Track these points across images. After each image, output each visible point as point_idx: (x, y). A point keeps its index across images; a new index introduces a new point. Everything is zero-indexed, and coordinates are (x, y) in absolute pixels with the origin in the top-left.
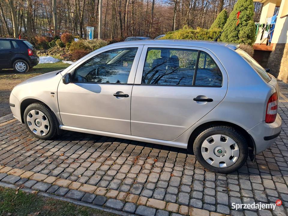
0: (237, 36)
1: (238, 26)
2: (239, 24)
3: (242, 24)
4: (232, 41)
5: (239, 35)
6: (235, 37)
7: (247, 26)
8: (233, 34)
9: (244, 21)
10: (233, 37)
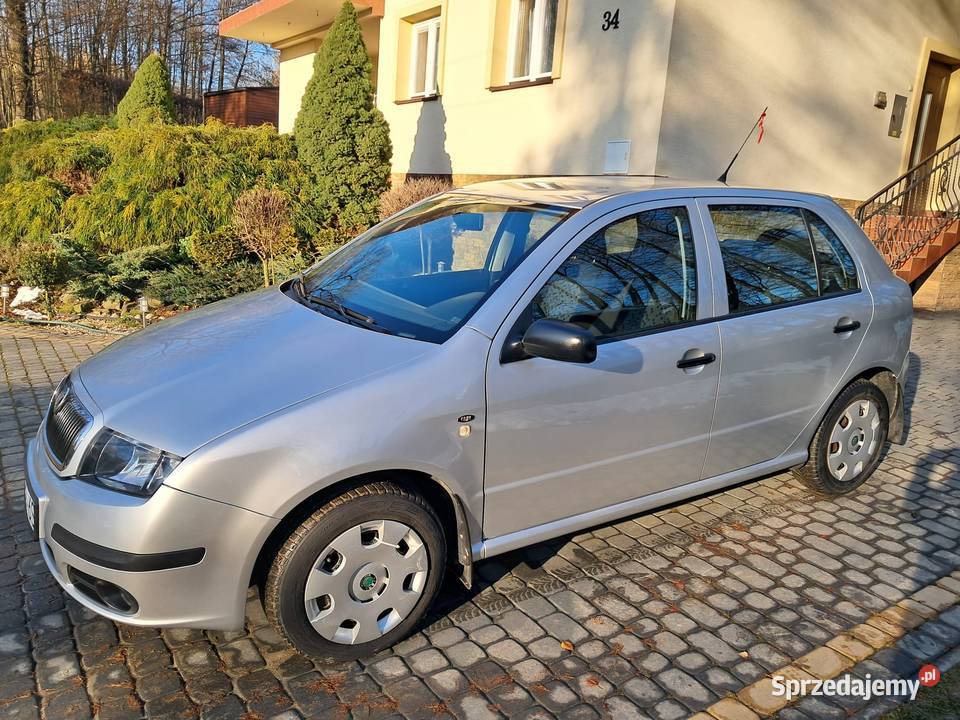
0: (354, 153)
1: (349, 122)
2: (352, 116)
3: (358, 117)
4: (342, 167)
5: (356, 149)
6: (348, 155)
7: (374, 125)
8: (343, 144)
9: (362, 109)
10: (343, 155)
